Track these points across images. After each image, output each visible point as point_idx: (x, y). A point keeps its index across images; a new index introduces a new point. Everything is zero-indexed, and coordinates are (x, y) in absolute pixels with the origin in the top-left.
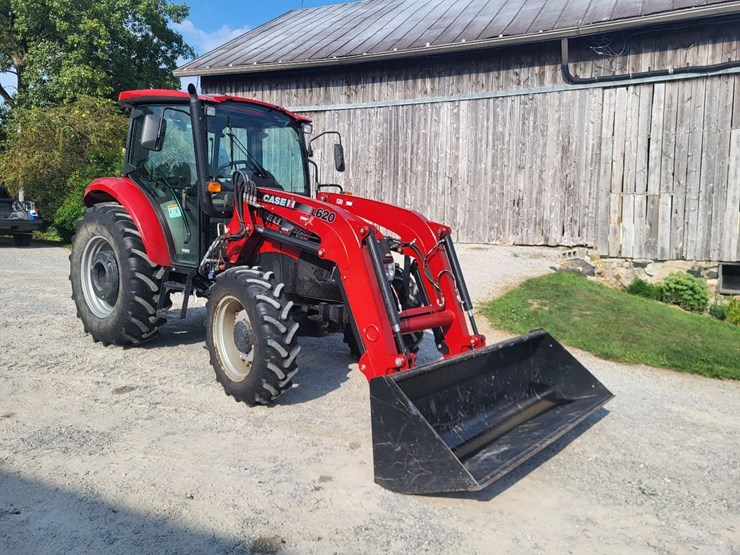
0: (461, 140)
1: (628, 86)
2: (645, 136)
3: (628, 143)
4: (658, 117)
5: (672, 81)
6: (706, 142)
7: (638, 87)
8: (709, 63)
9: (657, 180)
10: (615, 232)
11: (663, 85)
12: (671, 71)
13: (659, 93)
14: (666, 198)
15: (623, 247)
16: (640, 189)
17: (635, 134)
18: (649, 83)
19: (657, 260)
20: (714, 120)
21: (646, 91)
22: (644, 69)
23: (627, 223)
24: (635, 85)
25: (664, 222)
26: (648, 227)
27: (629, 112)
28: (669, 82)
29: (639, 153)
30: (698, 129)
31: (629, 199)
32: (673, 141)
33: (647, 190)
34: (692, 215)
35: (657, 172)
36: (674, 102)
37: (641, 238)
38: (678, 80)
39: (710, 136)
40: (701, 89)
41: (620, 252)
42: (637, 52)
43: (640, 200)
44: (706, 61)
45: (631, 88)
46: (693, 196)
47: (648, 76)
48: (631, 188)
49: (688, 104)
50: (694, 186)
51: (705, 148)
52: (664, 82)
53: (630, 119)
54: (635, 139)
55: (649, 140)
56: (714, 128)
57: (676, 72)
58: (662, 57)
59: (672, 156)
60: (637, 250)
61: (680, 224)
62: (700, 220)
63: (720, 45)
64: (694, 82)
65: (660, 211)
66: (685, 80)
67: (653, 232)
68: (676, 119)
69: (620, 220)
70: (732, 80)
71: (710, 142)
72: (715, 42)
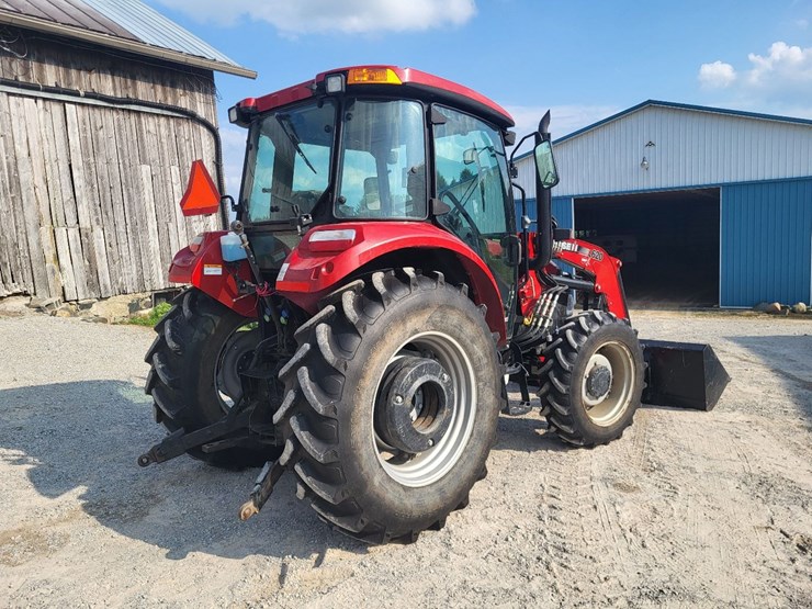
1: (36, 98)
2: (66, 161)
3: (48, 167)
4: (75, 141)
5: (83, 105)
6: (123, 175)
7: (47, 103)
8: (112, 94)
9: (86, 212)
10: (53, 271)
11: (73, 106)
12: (82, 93)
13: (71, 116)
14: (98, 231)
15: (66, 289)
16: (72, 221)
17: (53, 157)
18: (60, 101)
19: (101, 299)
20: (126, 154)
21: (57, 108)
22: (51, 83)
23: (65, 260)
24: (45, 99)
25: (101, 257)
26: (87, 263)
27: (43, 130)
28: (80, 104)
29: (63, 180)
30: (114, 161)
31: (61, 232)
32: (93, 169)
33: (78, 223)
34: (124, 248)
35: (85, 202)
36: (88, 128)
37: (82, 275)
38: (88, 105)
39: (125, 169)
40: (110, 119)
41: (64, 295)
42: (40, 61)
43: (73, 232)
44: (109, 93)
45: (40, 102)
46: (121, 228)
47: (59, 93)
48: (61, 219)
49: (101, 133)
50: (120, 219)
51: (124, 181)
52: (75, 103)
53: (44, 138)
54: (54, 164)
55: (70, 166)
56: (127, 162)
57: (87, 96)
58: (67, 74)
59: (95, 186)
60: (80, 290)
61: (116, 258)
62: (132, 253)
63: (117, 79)
64: (103, 111)
65: (95, 245)
66: (94, 106)
67: (92, 269)
68: (92, 148)
69: (57, 257)
70: (133, 117)
71: (126, 174)
72: (113, 75)
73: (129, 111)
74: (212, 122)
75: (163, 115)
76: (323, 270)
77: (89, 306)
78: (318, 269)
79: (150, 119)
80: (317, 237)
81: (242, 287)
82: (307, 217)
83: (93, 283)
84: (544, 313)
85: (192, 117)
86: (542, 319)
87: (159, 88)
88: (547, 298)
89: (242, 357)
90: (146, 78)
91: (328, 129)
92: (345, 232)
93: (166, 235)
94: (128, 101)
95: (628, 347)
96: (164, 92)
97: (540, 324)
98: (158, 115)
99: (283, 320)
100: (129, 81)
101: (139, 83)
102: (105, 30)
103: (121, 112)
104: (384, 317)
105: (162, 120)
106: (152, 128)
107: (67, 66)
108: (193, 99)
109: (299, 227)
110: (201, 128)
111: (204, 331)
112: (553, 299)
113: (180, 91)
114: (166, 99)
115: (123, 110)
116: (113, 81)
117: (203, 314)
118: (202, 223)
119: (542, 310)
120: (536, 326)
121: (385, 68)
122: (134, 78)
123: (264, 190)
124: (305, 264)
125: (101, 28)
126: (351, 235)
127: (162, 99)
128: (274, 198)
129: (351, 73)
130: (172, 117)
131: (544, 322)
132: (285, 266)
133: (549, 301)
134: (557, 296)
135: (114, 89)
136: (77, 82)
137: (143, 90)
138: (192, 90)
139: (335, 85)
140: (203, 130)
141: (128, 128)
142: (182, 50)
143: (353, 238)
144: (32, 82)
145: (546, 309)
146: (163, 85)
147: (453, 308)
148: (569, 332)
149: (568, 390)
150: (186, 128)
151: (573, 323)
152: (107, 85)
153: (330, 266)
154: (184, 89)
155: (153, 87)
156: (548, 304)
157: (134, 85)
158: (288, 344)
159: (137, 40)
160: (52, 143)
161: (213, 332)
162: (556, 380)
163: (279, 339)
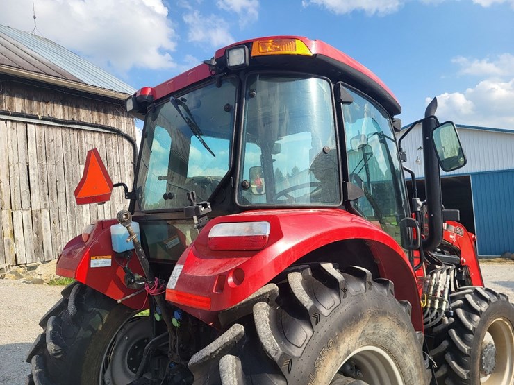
1: (6, 121)
2: (25, 163)
3: (11, 168)
4: (32, 150)
5: (40, 125)
6: (66, 172)
7: (14, 124)
8: (62, 118)
9: (37, 198)
10: (9, 244)
11: (33, 126)
12: (40, 117)
13: (31, 132)
14: (45, 213)
15: (18, 256)
16: (26, 206)
17: (16, 161)
18: (23, 122)
19: (44, 262)
20: (69, 158)
21: (21, 128)
22: (18, 110)
23: (18, 234)
24: (12, 121)
25: (46, 231)
26: (35, 236)
27: (9, 142)
28: (38, 124)
29: (21, 178)
30: (61, 163)
31: (17, 214)
32: (45, 169)
33: (31, 207)
34: (64, 224)
35: (37, 192)
36: (43, 140)
37: (30, 245)
38: (44, 125)
39: (68, 167)
40: (59, 134)
41: (16, 260)
42: (11, 95)
43: (26, 214)
44: (60, 116)
45: (9, 123)
46: (63, 210)
47: (23, 116)
48: (18, 205)
49: (52, 144)
50: (62, 203)
51: (66, 176)
52: (34, 124)
53: (10, 147)
54: (16, 165)
55: (28, 166)
56: (70, 163)
57: (44, 119)
58: (30, 104)
59: (46, 180)
60: (29, 256)
61: (58, 231)
62: (70, 228)
63: (66, 108)
64: (54, 129)
65: (43, 223)
66: (49, 126)
67: (39, 240)
68: (45, 153)
69: (13, 232)
70: (76, 133)
71: (68, 171)
72: (63, 105)
73: (74, 129)
74: (131, 136)
75: (98, 132)
76: (230, 280)
77: (34, 268)
78: (223, 278)
79: (88, 134)
80: (220, 231)
81: (130, 282)
82: (205, 206)
83: (39, 250)
84: (439, 295)
85: (118, 133)
86: (437, 301)
87: (95, 113)
89: (134, 346)
90: (87, 107)
91: (228, 108)
92: (256, 225)
93: (95, 213)
94: (73, 122)
95: (510, 322)
96: (99, 117)
97: (436, 306)
98: (94, 131)
99: (175, 322)
100: (75, 110)
101: (81, 110)
102: (58, 75)
103: (67, 130)
105: (97, 135)
106: (89, 140)
107: (30, 99)
108: (119, 121)
109: (195, 218)
110: (124, 140)
111: (90, 328)
113: (110, 116)
114: (100, 121)
115: (69, 128)
116: (63, 108)
117: (90, 309)
118: (122, 205)
119: (435, 292)
120: (432, 309)
121: (293, 38)
122: (78, 107)
123: (160, 178)
124: (205, 270)
125: (56, 74)
126: (264, 229)
127: (98, 120)
128: (169, 186)
129: (255, 44)
130: (104, 133)
131: (440, 304)
132: (178, 270)
135: (64, 115)
136: (37, 110)
137: (85, 115)
138: (119, 115)
139: (237, 58)
140: (126, 141)
141: (72, 140)
142: (112, 89)
143: (268, 233)
144: (4, 109)
146: (98, 111)
147: (384, 313)
148: (460, 312)
149: (468, 375)
150: (114, 140)
151: (461, 302)
152: (59, 112)
153: (239, 274)
154: (113, 114)
155: (91, 113)
157: (78, 111)
158: (181, 349)
159: (81, 82)
160: (15, 151)
161: (100, 327)
162: (454, 363)
163: (171, 342)
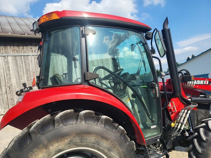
0: (11, 71)
84: (182, 121)
86: (180, 124)
88: (184, 112)
97: (179, 127)
104: (53, 132)
112: (187, 113)
119: (180, 119)
120: (177, 128)
131: (181, 126)
133: (185, 114)
134: (189, 112)
145: (183, 118)
148: (202, 130)
151: (204, 124)
156: (184, 116)
